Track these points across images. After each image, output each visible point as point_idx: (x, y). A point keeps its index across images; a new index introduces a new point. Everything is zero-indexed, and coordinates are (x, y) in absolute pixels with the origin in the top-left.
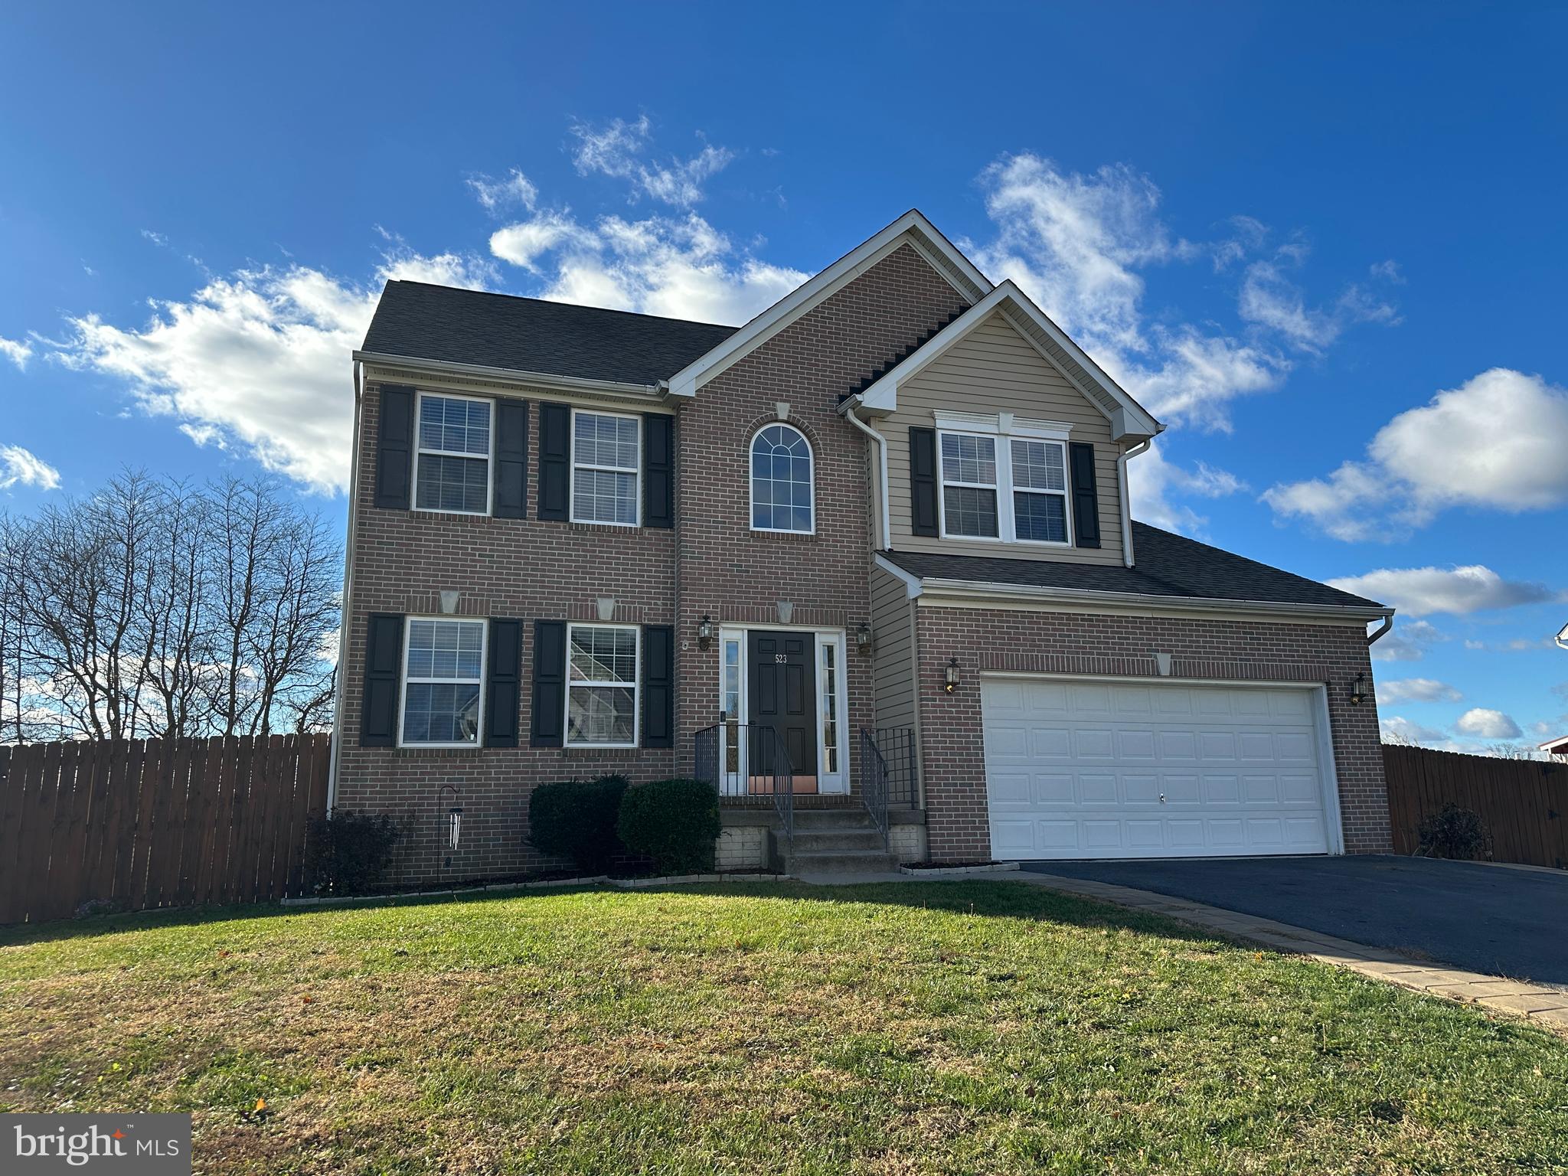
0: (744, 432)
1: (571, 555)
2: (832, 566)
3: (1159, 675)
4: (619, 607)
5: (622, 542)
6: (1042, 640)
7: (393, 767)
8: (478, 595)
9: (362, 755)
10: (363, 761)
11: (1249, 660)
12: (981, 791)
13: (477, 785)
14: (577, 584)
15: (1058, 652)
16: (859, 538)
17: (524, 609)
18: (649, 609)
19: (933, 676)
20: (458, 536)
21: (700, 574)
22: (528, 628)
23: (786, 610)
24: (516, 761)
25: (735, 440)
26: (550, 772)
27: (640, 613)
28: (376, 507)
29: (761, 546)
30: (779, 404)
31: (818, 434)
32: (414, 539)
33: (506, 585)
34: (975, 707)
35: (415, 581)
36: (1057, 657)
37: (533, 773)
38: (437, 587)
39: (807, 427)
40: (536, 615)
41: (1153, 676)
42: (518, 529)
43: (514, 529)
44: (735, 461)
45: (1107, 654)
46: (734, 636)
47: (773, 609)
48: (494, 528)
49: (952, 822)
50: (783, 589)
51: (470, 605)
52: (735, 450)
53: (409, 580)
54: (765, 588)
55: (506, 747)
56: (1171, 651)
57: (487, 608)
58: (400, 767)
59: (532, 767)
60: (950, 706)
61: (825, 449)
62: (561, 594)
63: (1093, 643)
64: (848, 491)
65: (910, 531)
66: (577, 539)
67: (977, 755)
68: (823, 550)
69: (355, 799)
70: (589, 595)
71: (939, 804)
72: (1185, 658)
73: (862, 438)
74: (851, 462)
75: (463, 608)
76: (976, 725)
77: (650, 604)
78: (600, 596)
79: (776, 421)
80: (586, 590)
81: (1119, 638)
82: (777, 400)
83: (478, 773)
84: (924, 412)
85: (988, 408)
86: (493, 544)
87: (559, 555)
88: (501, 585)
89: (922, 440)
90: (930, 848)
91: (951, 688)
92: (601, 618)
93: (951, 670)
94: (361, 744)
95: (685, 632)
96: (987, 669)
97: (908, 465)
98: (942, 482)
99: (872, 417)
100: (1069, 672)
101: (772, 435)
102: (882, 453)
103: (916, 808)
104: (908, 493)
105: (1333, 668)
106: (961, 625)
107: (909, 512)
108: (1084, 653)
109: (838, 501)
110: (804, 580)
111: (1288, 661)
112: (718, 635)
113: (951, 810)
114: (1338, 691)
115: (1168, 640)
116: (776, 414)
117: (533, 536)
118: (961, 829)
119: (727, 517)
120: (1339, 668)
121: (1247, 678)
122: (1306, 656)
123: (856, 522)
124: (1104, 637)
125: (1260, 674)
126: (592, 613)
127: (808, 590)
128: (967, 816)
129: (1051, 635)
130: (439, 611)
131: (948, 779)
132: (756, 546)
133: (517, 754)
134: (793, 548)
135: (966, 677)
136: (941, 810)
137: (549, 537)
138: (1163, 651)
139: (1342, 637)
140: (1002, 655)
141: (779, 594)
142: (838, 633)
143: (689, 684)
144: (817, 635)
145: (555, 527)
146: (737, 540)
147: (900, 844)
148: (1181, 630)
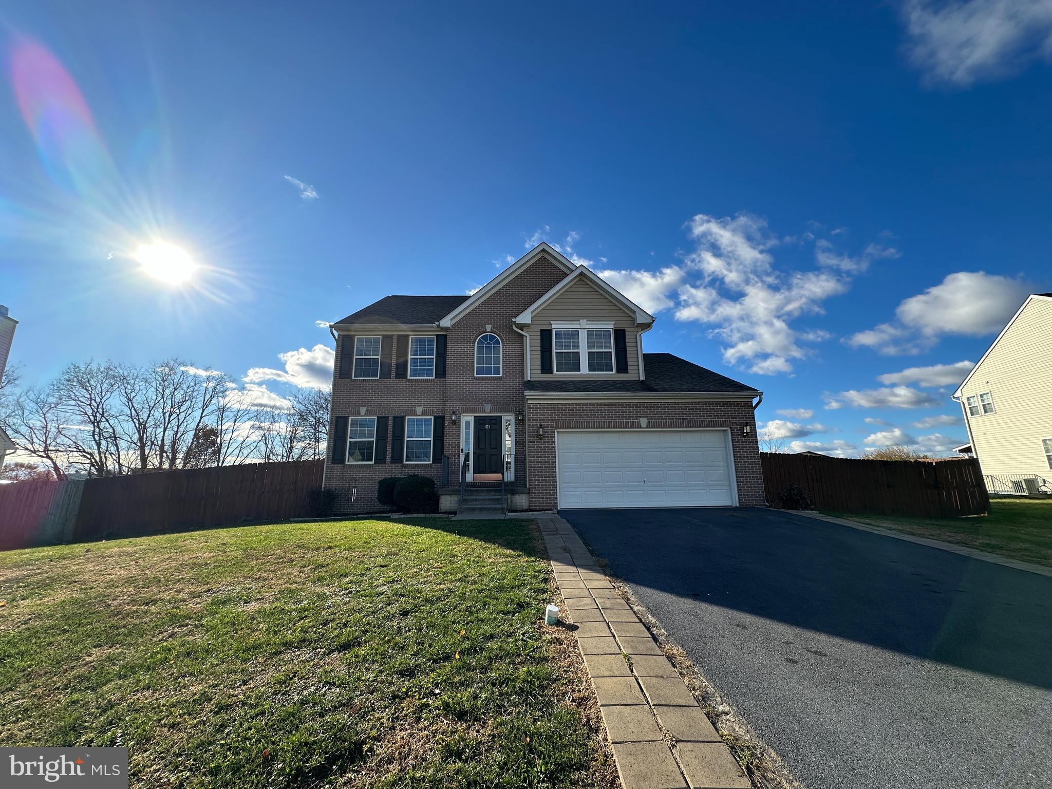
0: (472, 338)
1: (407, 391)
2: (508, 388)
3: (641, 427)
4: (424, 410)
5: (427, 385)
6: (585, 415)
7: (343, 471)
8: (373, 408)
9: (334, 467)
10: (333, 469)
11: (687, 419)
12: (554, 479)
13: (372, 478)
14: (409, 402)
15: (592, 420)
16: (521, 376)
17: (390, 412)
18: (436, 410)
19: (534, 432)
20: (367, 387)
21: (453, 395)
22: (391, 418)
23: (488, 407)
24: (386, 469)
26: (398, 473)
27: (433, 411)
28: (339, 378)
29: (479, 383)
30: (487, 326)
31: (503, 336)
32: (352, 389)
33: (383, 404)
34: (552, 444)
35: (352, 404)
36: (591, 422)
37: (391, 473)
38: (359, 406)
39: (499, 333)
40: (393, 414)
41: (638, 428)
42: (388, 383)
43: (386, 383)
44: (468, 349)
45: (616, 419)
46: (467, 419)
47: (482, 407)
48: (379, 383)
49: (540, 493)
50: (487, 399)
51: (370, 411)
52: (469, 345)
53: (350, 404)
54: (480, 399)
55: (382, 463)
56: (647, 417)
57: (376, 412)
58: (345, 471)
59: (391, 471)
60: (540, 444)
61: (506, 342)
63: (609, 415)
64: (517, 358)
65: (540, 372)
66: (409, 385)
67: (553, 464)
68: (505, 382)
69: (331, 483)
70: (414, 406)
71: (534, 485)
72: (654, 419)
73: (522, 336)
74: (516, 346)
75: (368, 413)
76: (553, 452)
77: (437, 408)
78: (418, 406)
79: (487, 332)
80: (412, 404)
81: (621, 412)
82: (487, 324)
83: (372, 473)
84: (548, 322)
85: (576, 319)
86: (379, 389)
87: (403, 391)
88: (381, 404)
89: (546, 335)
90: (530, 503)
91: (540, 437)
92: (418, 414)
93: (541, 430)
94: (333, 463)
95: (447, 418)
96: (558, 428)
97: (539, 345)
98: (554, 351)
99: (522, 327)
100: (597, 428)
101: (485, 338)
102: (528, 341)
103: (526, 487)
104: (539, 356)
105: (733, 421)
106: (547, 410)
107: (540, 364)
108: (604, 420)
109: (512, 362)
110: (496, 395)
111: (709, 418)
112: (460, 419)
113: (539, 488)
114: (735, 431)
115: (646, 412)
116: (486, 330)
117: (393, 385)
118: (544, 495)
119: (464, 372)
120: (737, 420)
121: (686, 427)
122: (719, 416)
123: (520, 370)
124: (615, 412)
125: (693, 425)
126: (414, 412)
127: (498, 399)
128: (547, 490)
129: (589, 412)
130: (360, 415)
131: (539, 475)
132: (477, 383)
133: (386, 466)
134: (492, 382)
135: (549, 432)
136: (535, 488)
137: (399, 385)
138: (643, 417)
139: (738, 406)
140: (566, 422)
141: (485, 401)
142: (513, 415)
143: (447, 438)
144: (503, 417)
145: (403, 381)
146: (469, 381)
147: (518, 501)
148: (653, 407)
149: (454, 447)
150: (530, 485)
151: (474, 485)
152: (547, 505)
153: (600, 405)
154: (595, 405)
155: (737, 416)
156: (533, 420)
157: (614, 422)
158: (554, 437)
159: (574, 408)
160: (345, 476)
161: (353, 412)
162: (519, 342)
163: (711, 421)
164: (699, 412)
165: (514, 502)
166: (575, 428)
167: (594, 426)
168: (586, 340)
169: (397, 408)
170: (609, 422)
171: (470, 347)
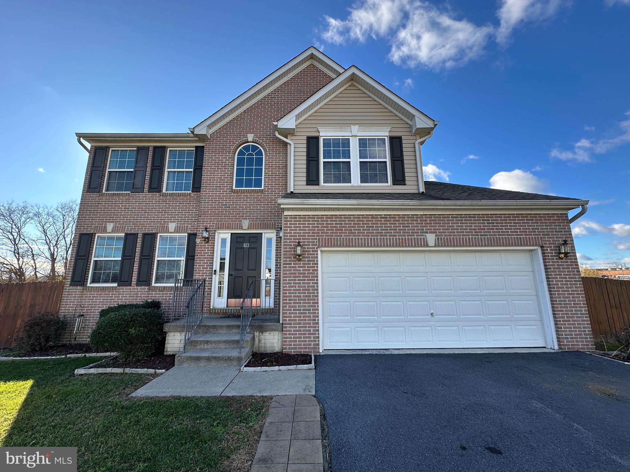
0: (232, 148)
1: (160, 206)
2: (270, 202)
3: (428, 246)
4: (178, 226)
5: (181, 199)
6: (356, 230)
7: (82, 294)
8: (121, 224)
9: (71, 289)
10: (72, 292)
11: (487, 235)
12: (315, 313)
13: (114, 302)
14: (162, 217)
15: (365, 236)
16: (284, 189)
17: (139, 229)
18: (191, 226)
19: (291, 251)
20: (117, 201)
21: (207, 209)
22: (140, 236)
23: (246, 223)
24: (130, 292)
25: (228, 152)
26: (144, 297)
27: (187, 228)
28: (88, 192)
29: (236, 196)
30: (248, 135)
31: (266, 146)
32: (100, 204)
33: (133, 219)
34: (314, 267)
35: (99, 220)
36: (365, 239)
37: (136, 297)
38: (106, 222)
39: (262, 143)
40: (144, 231)
41: (424, 246)
42: (140, 197)
44: (227, 160)
45: (396, 235)
46: (223, 236)
47: (240, 223)
48: (131, 197)
49: (296, 331)
50: (245, 214)
51: (118, 228)
52: (228, 156)
53: (97, 220)
54: (237, 214)
55: (127, 286)
56: (436, 232)
57: (125, 229)
58: (85, 294)
59: (136, 294)
60: (299, 267)
61: (269, 152)
62: (154, 222)
63: (387, 230)
64: (279, 169)
65: (305, 183)
66: (163, 199)
67: (314, 293)
68: (266, 196)
69: (66, 307)
70: (166, 222)
71: (289, 320)
72: (445, 235)
73: (286, 144)
74: (281, 156)
75: (115, 230)
76: (315, 277)
77: (192, 224)
78: (171, 222)
79: (248, 142)
80: (165, 220)
81: (403, 227)
82: (248, 133)
83: (114, 297)
84: (315, 130)
85: (346, 125)
86: (130, 204)
87: (155, 206)
88: (131, 220)
89: (312, 143)
90: (283, 345)
91: (298, 258)
93: (299, 248)
94: (72, 285)
95: (199, 235)
96: (322, 246)
97: (305, 154)
98: (322, 160)
99: (286, 134)
100: (371, 246)
101: (247, 148)
102: (291, 149)
103: (279, 322)
104: (305, 166)
105: (545, 238)
106: (308, 224)
107: (305, 175)
108: (381, 236)
109: (274, 173)
110: (256, 209)
111: (513, 235)
112: (214, 236)
113: (296, 324)
114: (549, 251)
115: (434, 226)
116: (247, 139)
117: (145, 199)
118: (302, 334)
119: (222, 184)
120: (550, 238)
121: (485, 246)
122: (526, 232)
123: (283, 182)
124: (394, 227)
125: (494, 243)
126: (166, 229)
127: (257, 214)
128: (306, 327)
129: (362, 227)
130: (106, 231)
131: (296, 307)
132: (234, 196)
133: (130, 289)
134: (251, 196)
135: (310, 251)
136: (291, 324)
137: (152, 199)
138: (430, 233)
139: (550, 220)
140: (331, 239)
141: (243, 216)
142: (273, 233)
143: (198, 258)
144: (263, 234)
145: (156, 195)
146: (226, 194)
147: (268, 341)
148: (442, 220)
149: (205, 268)
150: (283, 320)
151: (226, 312)
152: (306, 348)
153: (376, 218)
154: (369, 218)
155: (550, 232)
156: (290, 236)
157: (393, 239)
158: (317, 257)
159: (343, 221)
160: (84, 300)
161: (99, 228)
162: (283, 152)
163: (517, 238)
164: (501, 226)
165: (263, 341)
166: (343, 246)
167: (368, 243)
168: (358, 149)
169: (148, 224)
170: (387, 239)
171: (229, 158)
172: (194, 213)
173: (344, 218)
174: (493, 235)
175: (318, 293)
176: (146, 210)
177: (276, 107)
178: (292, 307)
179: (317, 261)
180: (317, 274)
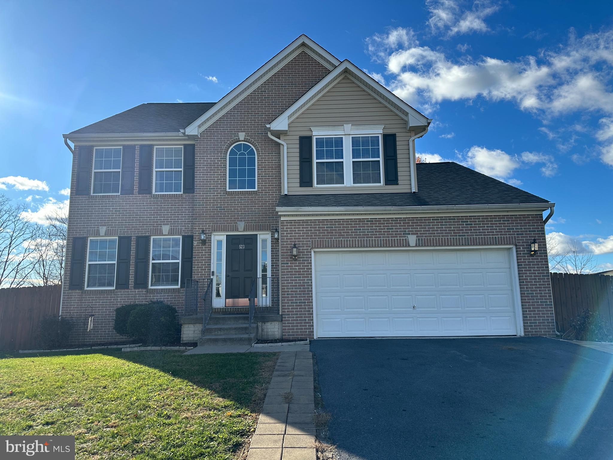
0: (224, 148)
1: (152, 208)
2: (264, 204)
3: (409, 246)
4: (171, 228)
5: (173, 201)
6: (345, 232)
7: (81, 298)
8: (114, 227)
9: (70, 293)
10: (71, 295)
11: (465, 236)
12: (310, 305)
13: (113, 305)
14: (154, 220)
15: (353, 238)
16: (277, 190)
17: (132, 232)
18: (185, 228)
20: (107, 204)
21: (202, 212)
22: (133, 239)
23: (241, 225)
24: (128, 294)
25: (220, 152)
26: (142, 299)
27: (181, 230)
28: (76, 195)
29: (231, 198)
30: (240, 134)
31: (259, 145)
32: (90, 207)
33: (125, 222)
34: (308, 266)
35: (90, 223)
36: (353, 240)
37: (135, 299)
38: (98, 225)
39: (254, 142)
40: (137, 234)
41: (406, 246)
42: (130, 199)
43: (129, 199)
44: (219, 161)
45: (380, 237)
46: (219, 238)
47: (235, 225)
48: (121, 199)
49: (294, 320)
50: (240, 216)
51: (110, 231)
52: (219, 156)
53: (88, 223)
54: (232, 216)
55: (124, 288)
56: (417, 234)
57: (117, 232)
58: (84, 298)
59: (135, 297)
60: (295, 266)
61: (262, 151)
62: (147, 224)
63: (373, 232)
65: (298, 185)
66: (155, 201)
67: (309, 288)
68: (260, 197)
70: (159, 224)
71: (288, 312)
72: (425, 236)
73: (279, 145)
74: (274, 156)
75: (108, 233)
76: (309, 274)
77: (186, 226)
78: (164, 224)
79: (240, 141)
80: (158, 222)
81: (387, 229)
82: (239, 132)
83: (113, 300)
84: (307, 129)
85: (338, 123)
86: (120, 206)
87: (147, 208)
88: (123, 223)
89: (305, 143)
90: (283, 332)
91: (294, 258)
92: (164, 233)
93: (295, 250)
94: (70, 289)
95: (196, 238)
96: (315, 248)
97: (298, 155)
98: (315, 161)
99: (278, 134)
101: (238, 147)
102: (285, 150)
103: (278, 314)
104: (298, 167)
105: (519, 237)
106: (302, 228)
107: (298, 176)
108: (367, 237)
109: (267, 174)
110: (251, 211)
111: (490, 235)
112: (211, 238)
113: (294, 314)
114: (521, 249)
115: (416, 228)
116: (239, 138)
117: (136, 201)
118: (298, 323)
119: (215, 186)
120: (523, 237)
121: (463, 245)
122: (502, 232)
123: (276, 183)
124: (379, 229)
125: (471, 243)
126: (160, 231)
127: (252, 216)
128: (302, 317)
129: (350, 230)
130: (99, 235)
131: (293, 300)
132: (229, 198)
133: (128, 292)
134: (246, 198)
135: (304, 252)
136: (289, 314)
137: (143, 201)
138: (412, 234)
139: (525, 220)
140: (323, 241)
141: (238, 218)
142: (269, 234)
143: (196, 260)
144: (258, 235)
145: (147, 196)
146: (220, 196)
147: (269, 330)
148: (423, 223)
149: (203, 270)
150: (283, 312)
151: (225, 311)
152: (302, 335)
153: (363, 221)
154: (356, 221)
155: (524, 231)
156: (287, 239)
157: (378, 240)
158: (311, 258)
159: (333, 225)
160: (83, 303)
161: (92, 232)
162: (276, 151)
163: (493, 237)
164: (479, 227)
165: (265, 330)
166: (334, 247)
167: (355, 244)
168: (351, 148)
169: (141, 227)
170: (372, 240)
171: (221, 159)
172: (188, 214)
173: (335, 222)
174: (471, 235)
175: (312, 288)
176: (138, 213)
177: (267, 102)
178: (290, 300)
179: (311, 260)
180: (311, 271)
